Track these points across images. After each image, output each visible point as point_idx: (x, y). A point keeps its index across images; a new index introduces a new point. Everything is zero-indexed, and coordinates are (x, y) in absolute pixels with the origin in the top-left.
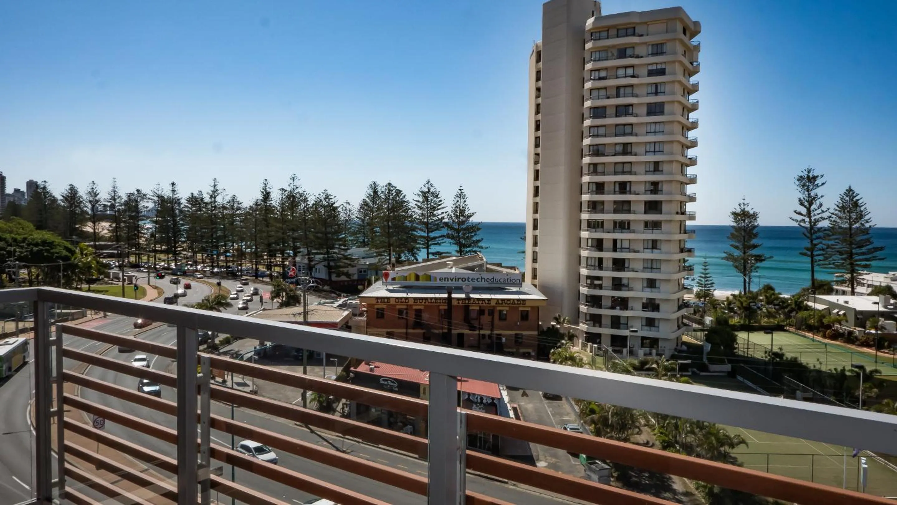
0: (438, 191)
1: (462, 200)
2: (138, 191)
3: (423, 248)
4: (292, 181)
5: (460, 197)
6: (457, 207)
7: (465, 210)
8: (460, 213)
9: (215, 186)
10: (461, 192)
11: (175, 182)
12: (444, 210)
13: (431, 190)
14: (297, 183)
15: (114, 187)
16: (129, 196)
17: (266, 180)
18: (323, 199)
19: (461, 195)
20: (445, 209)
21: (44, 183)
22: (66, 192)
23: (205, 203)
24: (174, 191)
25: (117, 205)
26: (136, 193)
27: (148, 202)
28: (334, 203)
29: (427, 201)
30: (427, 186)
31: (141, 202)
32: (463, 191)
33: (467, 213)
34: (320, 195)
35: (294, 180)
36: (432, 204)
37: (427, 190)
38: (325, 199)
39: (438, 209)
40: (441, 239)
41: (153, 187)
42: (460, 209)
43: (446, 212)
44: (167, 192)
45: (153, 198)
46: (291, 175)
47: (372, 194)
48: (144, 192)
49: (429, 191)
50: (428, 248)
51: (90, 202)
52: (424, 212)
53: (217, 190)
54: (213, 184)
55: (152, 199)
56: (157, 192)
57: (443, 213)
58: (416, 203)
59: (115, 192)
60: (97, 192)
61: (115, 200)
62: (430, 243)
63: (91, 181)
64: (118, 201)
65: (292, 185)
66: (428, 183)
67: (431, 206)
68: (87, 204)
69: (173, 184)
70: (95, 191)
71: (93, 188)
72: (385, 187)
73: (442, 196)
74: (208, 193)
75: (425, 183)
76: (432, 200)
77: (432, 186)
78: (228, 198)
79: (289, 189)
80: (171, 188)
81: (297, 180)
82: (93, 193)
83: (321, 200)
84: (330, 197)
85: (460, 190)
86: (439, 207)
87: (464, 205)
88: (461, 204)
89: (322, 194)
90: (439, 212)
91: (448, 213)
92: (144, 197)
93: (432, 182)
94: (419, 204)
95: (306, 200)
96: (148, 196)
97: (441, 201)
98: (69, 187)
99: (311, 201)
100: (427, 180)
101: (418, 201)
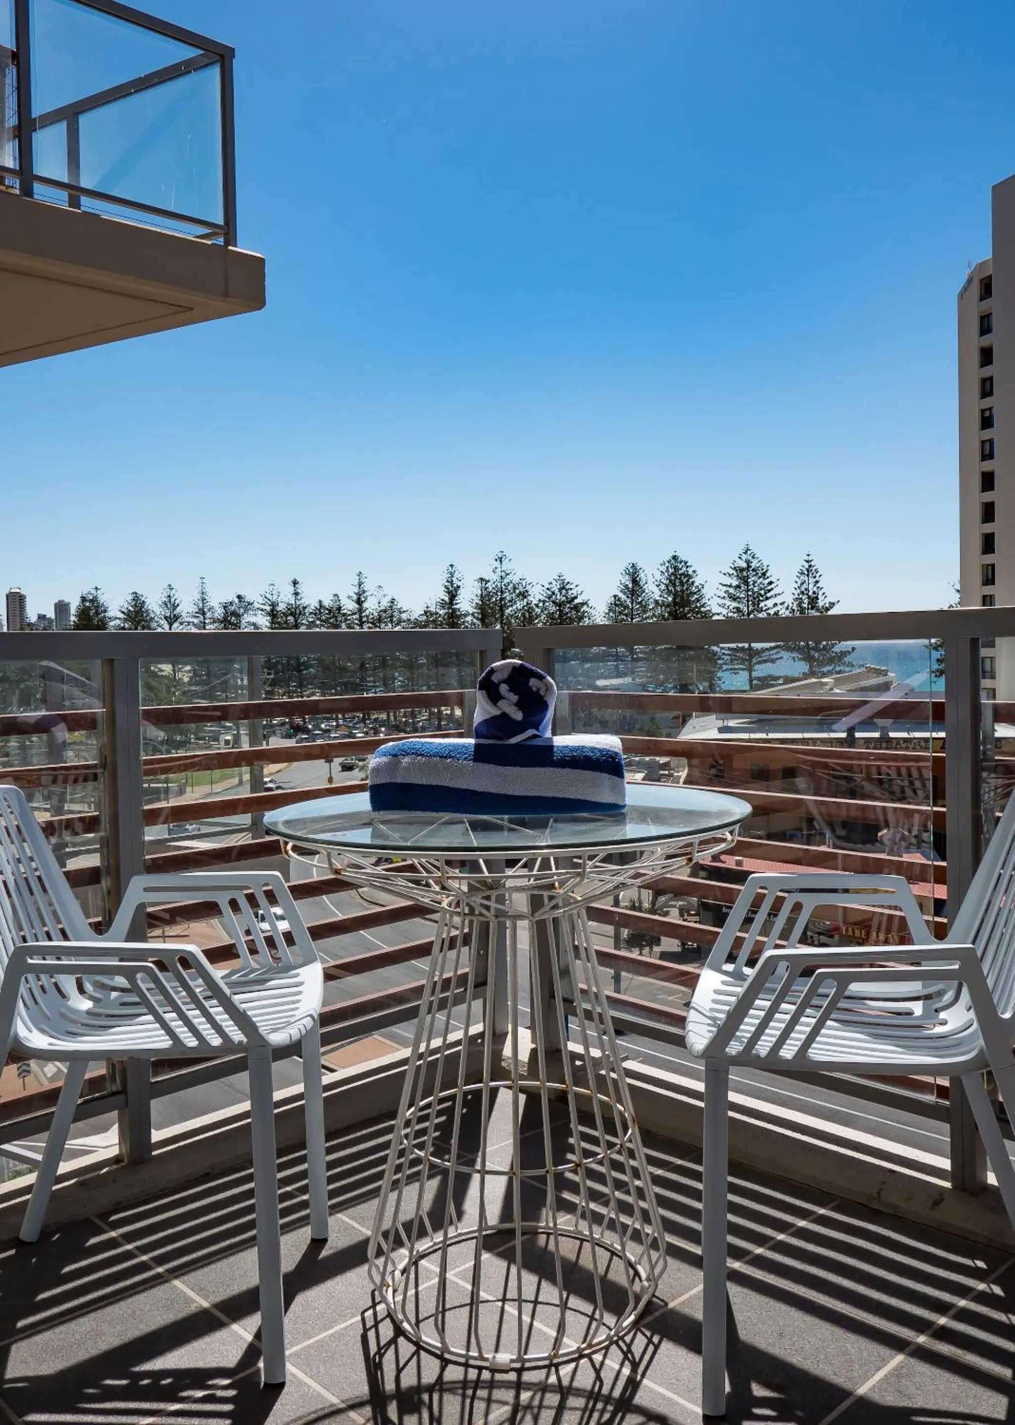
0: (765, 564)
1: (812, 580)
2: (239, 597)
3: (742, 669)
4: (497, 564)
5: (808, 575)
6: (803, 593)
7: (817, 598)
8: (809, 603)
9: (360, 584)
10: (810, 566)
11: (298, 579)
12: (778, 600)
13: (753, 565)
14: (506, 566)
15: (203, 593)
16: (225, 607)
17: (452, 566)
18: (557, 592)
19: (809, 571)
20: (778, 597)
21: (93, 592)
22: (126, 605)
23: (344, 615)
24: (296, 594)
25: (207, 621)
26: (236, 600)
27: (256, 615)
28: (576, 597)
29: (747, 583)
30: (744, 557)
31: (245, 615)
32: (812, 563)
33: (821, 603)
34: (550, 583)
35: (501, 561)
36: (756, 589)
37: (745, 565)
38: (560, 590)
39: (767, 599)
40: (774, 651)
41: (265, 588)
42: (809, 597)
43: (782, 604)
44: (285, 599)
45: (264, 607)
46: (496, 553)
47: (630, 586)
48: (249, 598)
49: (749, 566)
50: (750, 670)
51: (166, 618)
52: (741, 606)
53: (364, 592)
54: (356, 582)
55: (262, 610)
56: (269, 596)
57: (775, 605)
58: (725, 588)
59: (203, 600)
60: (177, 602)
61: (204, 614)
62: (754, 660)
63: (166, 586)
64: (208, 615)
65: (499, 570)
66: (745, 553)
67: (754, 593)
68: (162, 622)
69: (295, 583)
70: (172, 600)
71: (169, 596)
72: (667, 564)
73: (773, 575)
74: (349, 597)
75: (741, 552)
76: (755, 582)
77: (753, 557)
78: (385, 603)
79: (494, 577)
80: (291, 589)
81: (507, 560)
82: (170, 604)
83: (553, 593)
84: (567, 587)
85: (807, 561)
86: (768, 595)
87: (815, 589)
88: (811, 586)
89: (554, 583)
90: (770, 603)
91: (786, 605)
92: (248, 606)
93: (754, 548)
94: (732, 591)
95: (524, 595)
96: (256, 605)
97: (771, 583)
98: (131, 597)
99: (536, 595)
100: (743, 547)
101: (730, 586)
